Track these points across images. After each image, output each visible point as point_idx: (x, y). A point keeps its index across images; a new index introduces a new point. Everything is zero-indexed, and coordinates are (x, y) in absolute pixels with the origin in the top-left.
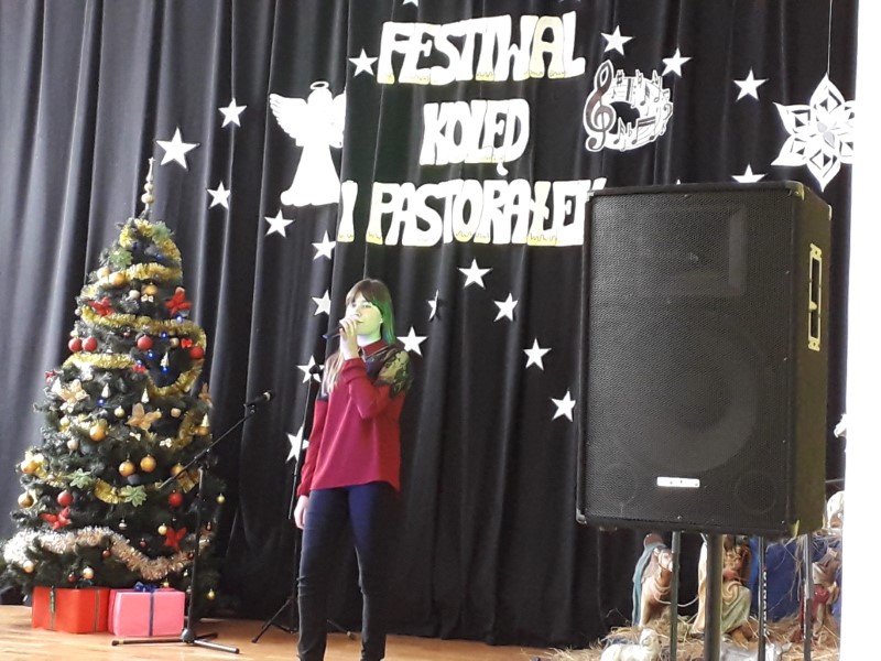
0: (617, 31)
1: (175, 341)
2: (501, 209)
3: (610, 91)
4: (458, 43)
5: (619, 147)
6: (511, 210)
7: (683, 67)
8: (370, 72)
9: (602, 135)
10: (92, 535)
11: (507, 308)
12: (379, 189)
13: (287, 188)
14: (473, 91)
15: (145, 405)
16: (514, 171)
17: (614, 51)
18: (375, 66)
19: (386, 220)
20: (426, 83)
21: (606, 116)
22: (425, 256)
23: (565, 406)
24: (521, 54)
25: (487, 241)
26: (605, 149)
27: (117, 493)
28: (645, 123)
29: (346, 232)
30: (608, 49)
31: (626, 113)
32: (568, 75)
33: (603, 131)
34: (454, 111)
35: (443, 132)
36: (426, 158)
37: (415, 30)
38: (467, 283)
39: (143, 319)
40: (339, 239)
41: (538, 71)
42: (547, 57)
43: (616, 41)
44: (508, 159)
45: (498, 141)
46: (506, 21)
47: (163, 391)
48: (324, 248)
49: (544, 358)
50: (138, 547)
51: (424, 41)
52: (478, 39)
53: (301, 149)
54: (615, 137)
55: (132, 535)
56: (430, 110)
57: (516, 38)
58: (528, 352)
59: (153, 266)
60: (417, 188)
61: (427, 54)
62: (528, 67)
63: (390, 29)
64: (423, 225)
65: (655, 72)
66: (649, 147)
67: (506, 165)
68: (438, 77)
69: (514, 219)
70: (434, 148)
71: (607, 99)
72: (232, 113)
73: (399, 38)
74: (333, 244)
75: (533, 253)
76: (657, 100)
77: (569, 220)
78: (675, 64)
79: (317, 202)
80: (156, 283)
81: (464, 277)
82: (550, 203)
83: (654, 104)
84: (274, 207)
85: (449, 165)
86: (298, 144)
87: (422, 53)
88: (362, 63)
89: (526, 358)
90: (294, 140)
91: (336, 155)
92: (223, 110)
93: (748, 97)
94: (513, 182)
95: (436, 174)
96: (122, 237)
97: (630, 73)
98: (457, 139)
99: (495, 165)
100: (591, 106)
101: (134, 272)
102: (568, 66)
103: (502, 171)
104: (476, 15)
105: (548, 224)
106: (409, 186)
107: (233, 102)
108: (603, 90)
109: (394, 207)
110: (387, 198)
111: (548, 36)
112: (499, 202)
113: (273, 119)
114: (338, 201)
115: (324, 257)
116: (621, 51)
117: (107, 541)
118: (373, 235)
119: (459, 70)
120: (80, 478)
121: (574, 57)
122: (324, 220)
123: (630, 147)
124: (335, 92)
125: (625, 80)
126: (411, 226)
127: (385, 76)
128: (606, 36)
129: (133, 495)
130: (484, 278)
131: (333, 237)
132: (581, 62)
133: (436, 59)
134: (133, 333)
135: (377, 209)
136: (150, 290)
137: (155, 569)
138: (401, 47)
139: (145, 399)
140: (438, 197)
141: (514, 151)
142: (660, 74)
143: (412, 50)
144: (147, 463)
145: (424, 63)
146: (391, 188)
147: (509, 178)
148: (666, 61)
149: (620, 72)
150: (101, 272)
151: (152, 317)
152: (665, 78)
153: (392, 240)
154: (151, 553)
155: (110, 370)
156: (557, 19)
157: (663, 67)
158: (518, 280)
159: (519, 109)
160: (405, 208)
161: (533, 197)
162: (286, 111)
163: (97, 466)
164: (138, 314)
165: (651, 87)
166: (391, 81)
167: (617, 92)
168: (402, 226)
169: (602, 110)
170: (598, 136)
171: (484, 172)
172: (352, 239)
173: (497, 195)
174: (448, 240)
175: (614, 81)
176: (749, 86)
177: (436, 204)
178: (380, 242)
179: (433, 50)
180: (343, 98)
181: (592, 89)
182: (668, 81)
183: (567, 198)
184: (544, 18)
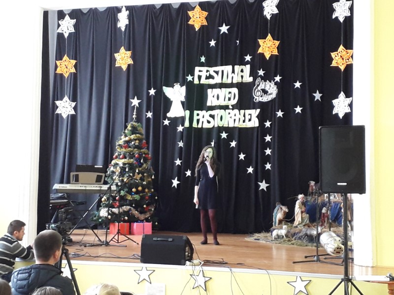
0: (261, 70)
1: (144, 155)
2: (231, 117)
3: (260, 86)
4: (217, 73)
5: (263, 101)
6: (234, 118)
7: (280, 80)
8: (192, 80)
9: (258, 97)
10: (126, 208)
11: (233, 144)
12: (196, 112)
13: (168, 112)
14: (222, 86)
15: (138, 173)
16: (234, 107)
17: (261, 75)
18: (193, 79)
19: (198, 121)
20: (208, 83)
21: (259, 92)
22: (209, 130)
23: (250, 170)
24: (235, 76)
25: (227, 126)
26: (260, 102)
27: (131, 197)
28: (270, 94)
29: (187, 124)
30: (259, 74)
31: (265, 92)
32: (248, 82)
33: (259, 96)
34: (217, 91)
35: (213, 97)
36: (209, 104)
37: (204, 69)
38: (222, 137)
39: (136, 149)
40: (185, 126)
41: (240, 80)
42: (242, 77)
43: (261, 73)
44: (232, 104)
45: (229, 99)
46: (231, 67)
47: (141, 169)
48: (180, 129)
49: (244, 157)
50: (138, 211)
51: (207, 72)
52: (223, 71)
53: (172, 102)
54: (262, 98)
55: (136, 208)
56: (209, 91)
57: (233, 72)
58: (240, 156)
59: (138, 135)
60: (207, 112)
61: (208, 75)
62: (237, 79)
63: (197, 69)
64: (209, 122)
65: (272, 81)
66: (272, 101)
67: (232, 106)
68: (211, 82)
69: (235, 120)
70: (211, 101)
71: (259, 88)
72: (152, 92)
73: (200, 71)
74: (183, 127)
75: (240, 129)
76: (273, 88)
77: (250, 120)
78: (278, 79)
79: (178, 116)
80: (138, 140)
81: (221, 136)
82: (244, 116)
83: (272, 89)
84: (165, 118)
85: (216, 106)
86: (171, 100)
87: (206, 75)
88: (190, 78)
89: (239, 157)
90: (170, 99)
91: (183, 103)
92: (149, 91)
93: (297, 87)
94: (234, 110)
95: (212, 108)
96: (128, 127)
97: (265, 81)
98: (218, 98)
99: (228, 106)
100: (255, 89)
101: (133, 137)
102: (248, 79)
103: (231, 107)
104: (222, 65)
105: (244, 121)
106: (204, 112)
107: (152, 89)
108: (258, 86)
109: (200, 117)
110: (198, 115)
111: (242, 71)
112: (230, 115)
113: (164, 93)
114: (184, 115)
115: (180, 131)
116: (263, 75)
117: (130, 209)
118: (195, 125)
119: (217, 80)
120: (122, 193)
121: (250, 76)
122: (180, 121)
123: (266, 101)
124: (182, 86)
125: (264, 83)
126: (205, 122)
127: (196, 81)
128: (259, 71)
129: (137, 197)
130: (227, 136)
131: (183, 125)
132: (252, 78)
133: (210, 77)
134: (133, 154)
135: (195, 118)
136: (137, 141)
137: (142, 217)
138: (200, 74)
139: (137, 171)
140: (213, 114)
141: (234, 102)
142: (274, 81)
143: (204, 75)
144: (140, 188)
145: (207, 78)
146: (199, 112)
147: (233, 109)
148: (275, 78)
149: (263, 81)
150: (123, 137)
151: (138, 149)
152: (275, 83)
153: (200, 126)
154: (141, 213)
155: (128, 164)
156: (244, 66)
157: (275, 79)
158: (236, 136)
159: (235, 91)
160: (203, 117)
161: (240, 114)
162: (167, 91)
163: (126, 190)
164: (134, 148)
165: (272, 85)
166: (198, 83)
167: (262, 86)
168: (203, 122)
169: (258, 91)
170: (257, 98)
171: (225, 108)
172: (188, 126)
173: (229, 113)
174: (216, 126)
175: (261, 83)
176: (298, 85)
177: (212, 116)
178: (196, 127)
179: (210, 74)
180: (184, 87)
181: (255, 85)
182: (276, 83)
183: (249, 114)
184: (241, 66)
